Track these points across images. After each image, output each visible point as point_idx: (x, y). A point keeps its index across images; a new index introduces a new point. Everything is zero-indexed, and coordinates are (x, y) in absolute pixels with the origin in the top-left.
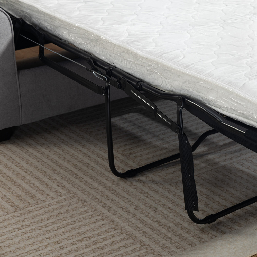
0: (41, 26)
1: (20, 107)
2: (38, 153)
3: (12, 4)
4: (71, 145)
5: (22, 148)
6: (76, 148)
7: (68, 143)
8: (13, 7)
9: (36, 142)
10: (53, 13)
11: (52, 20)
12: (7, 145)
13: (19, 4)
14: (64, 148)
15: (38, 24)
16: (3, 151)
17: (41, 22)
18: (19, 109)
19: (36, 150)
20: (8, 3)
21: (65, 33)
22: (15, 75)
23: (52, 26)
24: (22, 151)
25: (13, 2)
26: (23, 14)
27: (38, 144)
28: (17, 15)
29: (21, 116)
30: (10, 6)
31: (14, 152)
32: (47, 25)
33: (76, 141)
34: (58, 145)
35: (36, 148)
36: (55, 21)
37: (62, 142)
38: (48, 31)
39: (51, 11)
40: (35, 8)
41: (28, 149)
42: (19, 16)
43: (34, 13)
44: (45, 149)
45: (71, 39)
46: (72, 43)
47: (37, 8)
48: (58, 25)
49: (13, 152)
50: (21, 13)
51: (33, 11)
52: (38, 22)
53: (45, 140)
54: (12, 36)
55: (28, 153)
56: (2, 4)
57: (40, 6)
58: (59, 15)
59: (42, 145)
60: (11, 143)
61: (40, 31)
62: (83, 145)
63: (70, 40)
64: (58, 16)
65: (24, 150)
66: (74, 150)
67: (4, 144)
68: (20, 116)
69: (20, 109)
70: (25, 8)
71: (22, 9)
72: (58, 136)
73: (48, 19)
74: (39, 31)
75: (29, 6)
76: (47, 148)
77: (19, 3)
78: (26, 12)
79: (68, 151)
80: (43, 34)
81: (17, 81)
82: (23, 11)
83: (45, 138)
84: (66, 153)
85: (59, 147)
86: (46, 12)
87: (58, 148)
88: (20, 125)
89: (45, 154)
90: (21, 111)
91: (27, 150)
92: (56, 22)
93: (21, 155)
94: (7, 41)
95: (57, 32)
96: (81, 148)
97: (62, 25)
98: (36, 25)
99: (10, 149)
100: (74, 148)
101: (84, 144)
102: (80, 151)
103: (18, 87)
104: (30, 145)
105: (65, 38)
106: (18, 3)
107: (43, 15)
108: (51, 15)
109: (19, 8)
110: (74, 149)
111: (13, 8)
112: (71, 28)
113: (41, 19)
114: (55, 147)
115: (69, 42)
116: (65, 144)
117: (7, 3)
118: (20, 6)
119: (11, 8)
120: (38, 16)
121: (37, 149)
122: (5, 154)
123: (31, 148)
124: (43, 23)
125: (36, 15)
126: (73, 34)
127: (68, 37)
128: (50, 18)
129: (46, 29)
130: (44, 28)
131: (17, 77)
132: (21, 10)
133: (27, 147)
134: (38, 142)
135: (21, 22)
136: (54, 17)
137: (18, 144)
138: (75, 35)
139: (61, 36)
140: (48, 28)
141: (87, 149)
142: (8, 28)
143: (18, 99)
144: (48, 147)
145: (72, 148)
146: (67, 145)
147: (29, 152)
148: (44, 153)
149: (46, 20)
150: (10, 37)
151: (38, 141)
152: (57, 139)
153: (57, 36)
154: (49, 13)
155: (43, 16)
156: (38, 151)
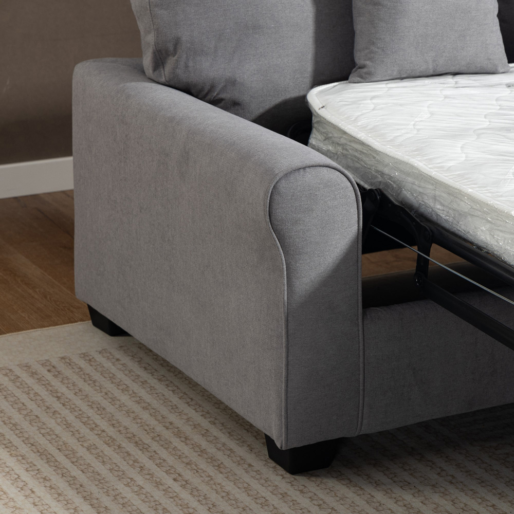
0: (422, 210)
1: (361, 393)
2: (395, 505)
3: (355, 156)
4: (471, 490)
5: (359, 489)
6: (483, 499)
7: (465, 485)
8: (357, 162)
9: (391, 479)
10: (456, 182)
11: (452, 198)
12: (325, 480)
13: (374, 158)
14: (457, 498)
15: (416, 204)
16: (315, 494)
17: (426, 201)
18: (359, 397)
19: (391, 498)
20: (348, 153)
21: (482, 230)
22: (357, 319)
23: (451, 211)
24: (358, 497)
25: (361, 151)
26: (380, 179)
27: (394, 482)
28: (366, 182)
29: (360, 415)
30: (352, 159)
31: (342, 499)
32: (439, 209)
33: (483, 482)
34: (442, 490)
35: (391, 491)
36: (462, 200)
37: (451, 483)
38: (439, 222)
39: (452, 177)
40: (412, 167)
41: (373, 494)
42: (371, 184)
43: (410, 179)
44: (411, 496)
45: (496, 244)
46: (498, 254)
47: (417, 169)
48: (467, 210)
49: (338, 499)
50: (376, 177)
51: (408, 174)
52: (417, 201)
53: (411, 474)
54: (358, 229)
55: (373, 502)
56: (332, 155)
57: (424, 164)
58: (471, 188)
59: (405, 485)
60: (333, 477)
61: (421, 221)
62: (500, 494)
63: (493, 246)
64: (470, 190)
65: (363, 494)
66: (480, 504)
67: (318, 476)
68: (358, 413)
69: (361, 397)
70: (386, 166)
71: (380, 168)
72: (440, 468)
73: (444, 195)
74: (419, 221)
75: (398, 164)
76: (416, 495)
77: (375, 155)
78: (389, 175)
79: (466, 505)
80: (428, 228)
81: (361, 332)
82: (382, 174)
83: (410, 469)
84: (462, 510)
85: (443, 493)
86: (440, 179)
87: (442, 495)
88: (356, 434)
89: (412, 508)
90: (361, 402)
91: (370, 494)
92: (462, 203)
93: (358, 506)
94: (347, 240)
95: (463, 227)
96: (495, 500)
97: (477, 210)
98: (411, 207)
99: (331, 489)
100: (478, 498)
101: (503, 492)
102: (493, 506)
103: (361, 347)
104: (377, 484)
105: (482, 241)
106: (371, 154)
107: (433, 184)
108: (451, 187)
109: (372, 166)
110: (480, 501)
111: (358, 165)
112: (498, 220)
113: (425, 194)
114: (435, 492)
115: (489, 250)
116: (457, 488)
117: (345, 152)
118: (377, 161)
119: (352, 165)
120: (419, 187)
121: (394, 495)
122: (321, 502)
123: (378, 490)
124: (431, 203)
125: (413, 184)
126: (501, 234)
127: (488, 239)
128: (449, 194)
129: (434, 218)
130: (429, 215)
131: (360, 324)
132: (377, 171)
133: (370, 489)
134: (395, 479)
135: (378, 197)
136: (458, 191)
137: (349, 479)
138: (507, 236)
139: (471, 235)
140: (441, 215)
141: (509, 504)
142: (352, 211)
143: (359, 374)
144: (419, 491)
145: (473, 498)
146: (463, 490)
147: (375, 500)
148: (409, 506)
149: (437, 198)
150: (353, 231)
151: (395, 476)
152: (439, 474)
153: (462, 235)
154: (447, 182)
155: (431, 187)
156: (395, 500)
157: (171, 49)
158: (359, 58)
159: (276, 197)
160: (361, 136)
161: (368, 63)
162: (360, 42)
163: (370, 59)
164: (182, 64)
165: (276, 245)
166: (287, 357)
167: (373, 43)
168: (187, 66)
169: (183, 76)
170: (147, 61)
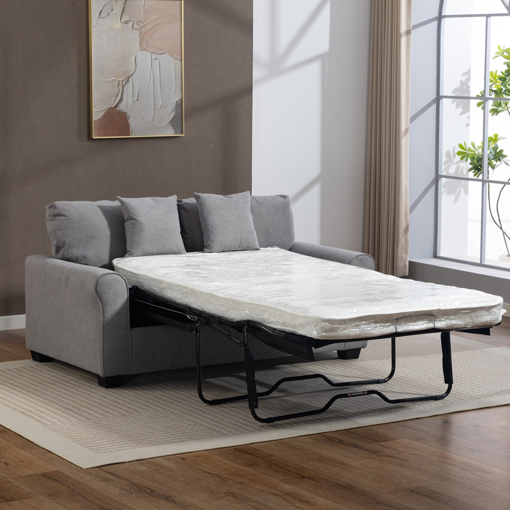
0: (151, 291)
1: (131, 357)
17: (152, 287)
29: (131, 367)
36: (162, 284)
46: (174, 300)
54: (128, 297)
69: (131, 359)
70: (139, 279)
73: (157, 284)
88: (130, 373)
90: (131, 361)
94: (123, 300)
103: (130, 339)
107: (153, 281)
113: (151, 285)
131: (129, 332)
135: (135, 288)
142: (125, 290)
143: (130, 350)
150: (126, 297)
157: (62, 245)
158: (128, 248)
159: (98, 284)
160: (130, 270)
161: (131, 249)
162: (128, 242)
163: (132, 248)
164: (66, 251)
165: (98, 301)
166: (103, 342)
167: (133, 242)
168: (68, 252)
169: (67, 255)
170: (53, 251)
